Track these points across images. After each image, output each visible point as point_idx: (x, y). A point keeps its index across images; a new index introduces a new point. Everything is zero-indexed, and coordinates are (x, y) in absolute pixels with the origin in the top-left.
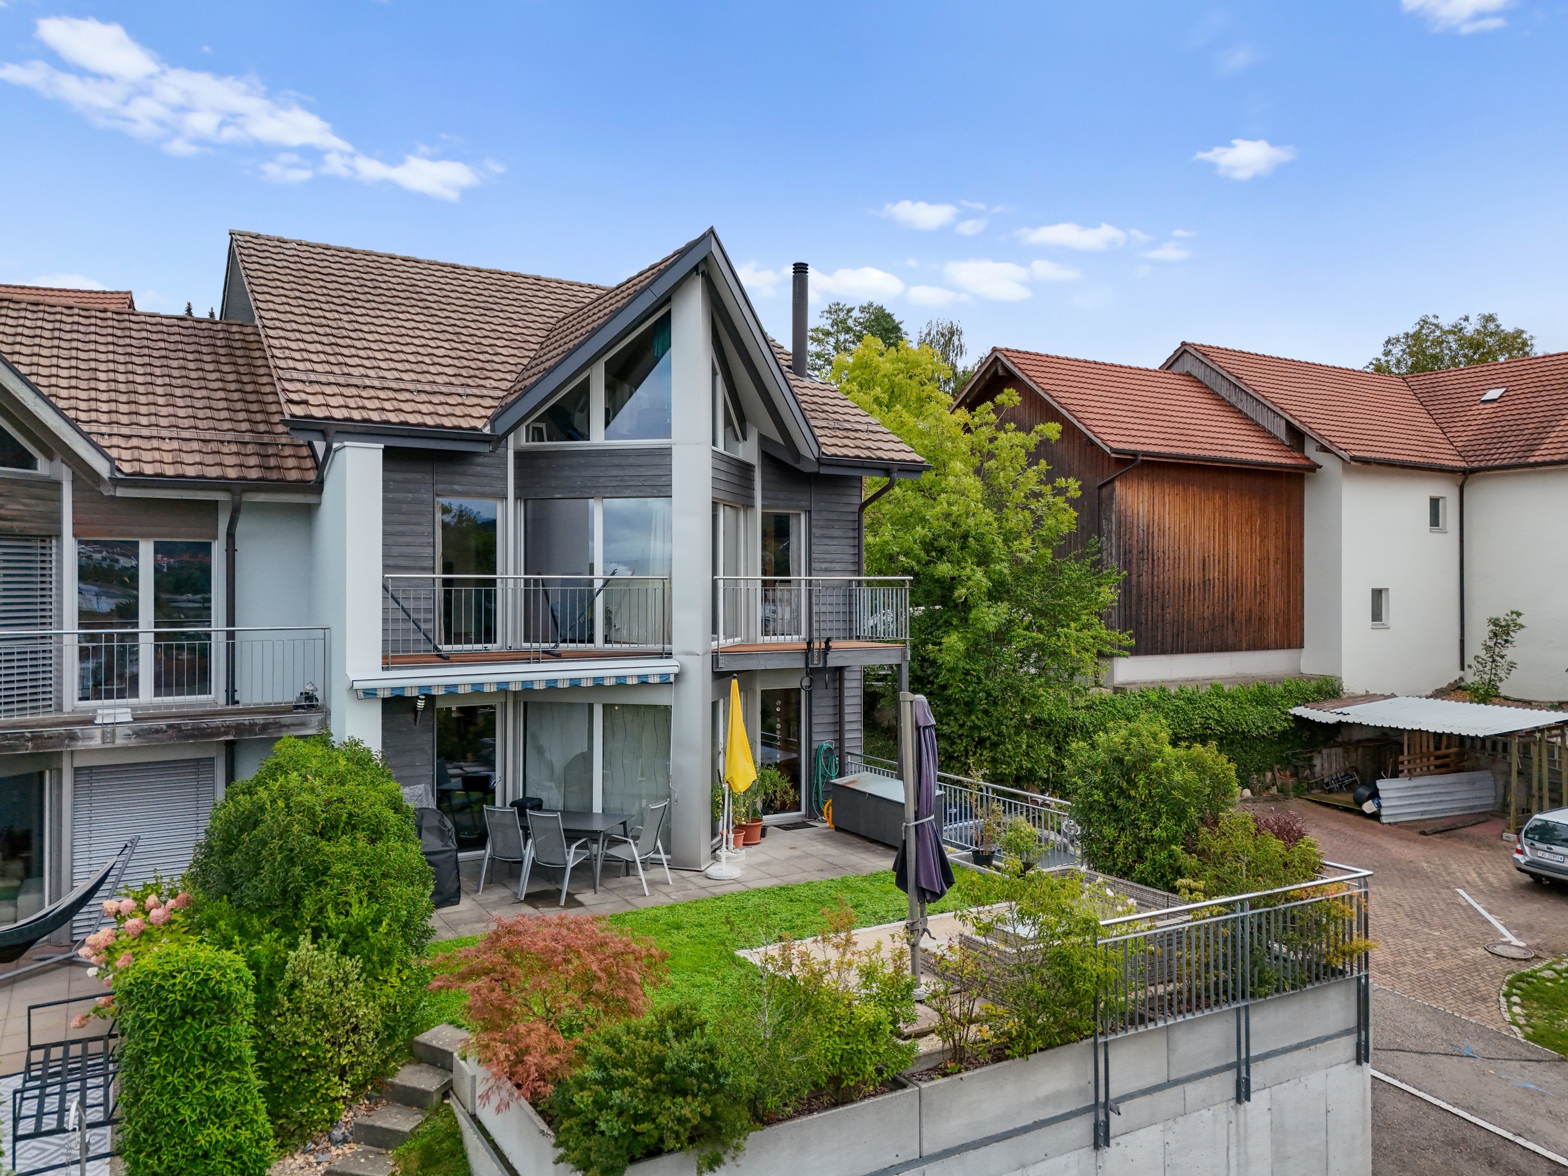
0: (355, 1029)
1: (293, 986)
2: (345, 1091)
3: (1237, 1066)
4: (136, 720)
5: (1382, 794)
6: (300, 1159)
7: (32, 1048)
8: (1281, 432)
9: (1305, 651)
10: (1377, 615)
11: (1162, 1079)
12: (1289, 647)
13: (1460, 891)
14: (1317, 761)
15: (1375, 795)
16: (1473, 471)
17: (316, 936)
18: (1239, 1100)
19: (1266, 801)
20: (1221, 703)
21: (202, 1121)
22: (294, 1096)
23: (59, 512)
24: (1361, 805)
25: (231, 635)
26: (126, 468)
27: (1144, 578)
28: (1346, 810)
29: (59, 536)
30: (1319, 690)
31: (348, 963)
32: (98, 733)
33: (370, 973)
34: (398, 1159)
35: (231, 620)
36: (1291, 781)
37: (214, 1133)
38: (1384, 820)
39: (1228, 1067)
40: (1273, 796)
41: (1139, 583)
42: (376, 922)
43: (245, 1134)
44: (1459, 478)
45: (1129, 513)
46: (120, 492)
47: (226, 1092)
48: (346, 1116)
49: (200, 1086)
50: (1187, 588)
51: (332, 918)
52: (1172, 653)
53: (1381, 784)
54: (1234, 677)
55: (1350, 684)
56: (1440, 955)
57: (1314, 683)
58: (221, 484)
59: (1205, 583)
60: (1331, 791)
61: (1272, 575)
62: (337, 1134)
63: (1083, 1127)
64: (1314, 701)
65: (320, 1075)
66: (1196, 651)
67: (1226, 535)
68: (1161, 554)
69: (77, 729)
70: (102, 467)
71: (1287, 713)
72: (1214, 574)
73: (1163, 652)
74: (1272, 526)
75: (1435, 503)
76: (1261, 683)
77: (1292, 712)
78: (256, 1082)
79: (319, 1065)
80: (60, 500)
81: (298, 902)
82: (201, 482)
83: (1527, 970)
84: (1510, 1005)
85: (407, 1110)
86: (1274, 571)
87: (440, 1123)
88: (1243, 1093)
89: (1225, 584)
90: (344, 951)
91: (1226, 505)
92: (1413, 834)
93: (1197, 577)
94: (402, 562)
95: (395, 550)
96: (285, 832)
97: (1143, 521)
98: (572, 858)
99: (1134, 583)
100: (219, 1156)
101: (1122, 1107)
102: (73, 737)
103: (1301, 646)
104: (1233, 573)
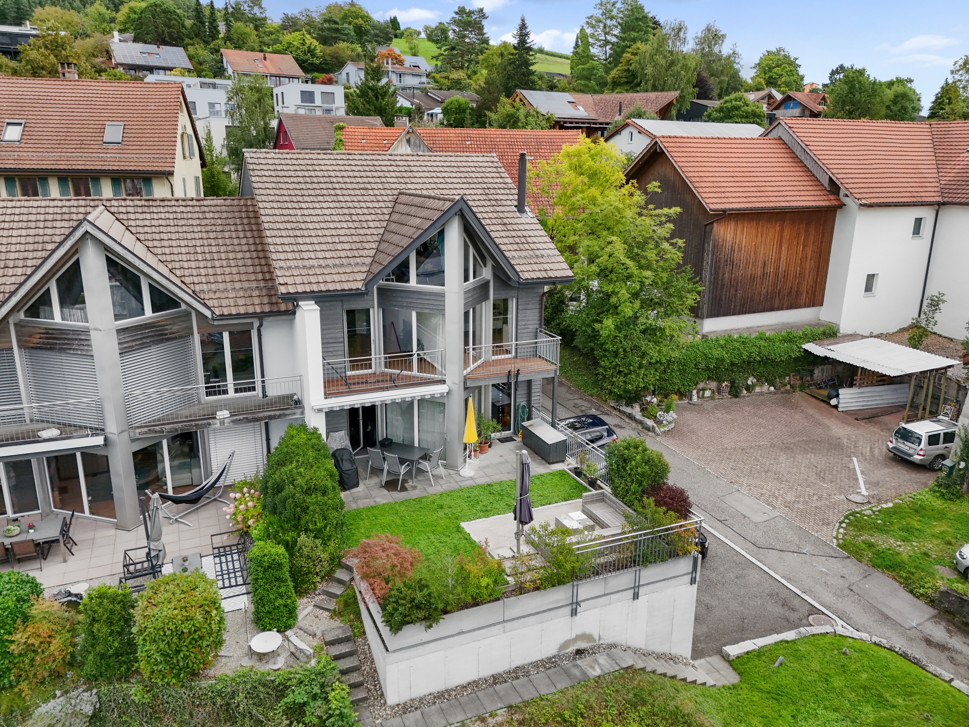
0: (321, 561)
1: (301, 548)
2: (318, 579)
3: (634, 588)
4: (231, 416)
5: (840, 396)
6: (305, 600)
7: (214, 548)
8: (826, 183)
9: (823, 308)
10: (869, 288)
11: (602, 593)
12: (813, 306)
13: (855, 459)
14: (816, 371)
15: (837, 396)
16: (944, 204)
17: (306, 533)
18: (634, 599)
19: (782, 393)
20: (762, 343)
21: (276, 598)
22: (303, 582)
23: (192, 324)
24: (830, 399)
25: (263, 382)
26: (217, 312)
27: (726, 276)
28: (823, 401)
29: (192, 334)
30: (824, 333)
31: (317, 541)
32: (218, 422)
33: (325, 544)
34: (337, 603)
35: (263, 376)
36: (799, 382)
37: (280, 601)
38: (840, 409)
39: (630, 588)
40: (787, 390)
41: (723, 279)
42: (326, 526)
43: (289, 601)
44: (936, 207)
45: (721, 240)
46: (216, 323)
47: (283, 589)
48: (319, 586)
49: (275, 588)
50: (753, 278)
51: (311, 527)
52: (739, 314)
53: (841, 391)
54: (773, 327)
55: (844, 329)
56: (820, 498)
57: (822, 329)
58: (254, 315)
59: (764, 275)
60: (820, 388)
61: (808, 267)
62: (317, 592)
63: (568, 610)
64: (820, 339)
65: (310, 575)
66: (754, 312)
67: (781, 246)
68: (738, 262)
69: (210, 421)
70: (208, 313)
71: (801, 348)
72: (770, 269)
73: (734, 314)
74: (812, 238)
75: (918, 222)
76: (789, 330)
77: (804, 346)
78: (291, 584)
79: (310, 572)
80: (191, 320)
81: (299, 519)
82: (247, 315)
83: (858, 510)
84: (840, 527)
85: (339, 585)
86: (809, 265)
87: (349, 591)
88: (636, 596)
89: (777, 274)
90: (315, 537)
91: (782, 231)
92: (851, 419)
93: (759, 272)
94: (331, 341)
95: (327, 336)
96: (293, 496)
97: (728, 245)
98: (403, 470)
99: (720, 278)
100: (282, 607)
101: (582, 604)
102: (209, 424)
103: (822, 305)
104: (782, 267)
